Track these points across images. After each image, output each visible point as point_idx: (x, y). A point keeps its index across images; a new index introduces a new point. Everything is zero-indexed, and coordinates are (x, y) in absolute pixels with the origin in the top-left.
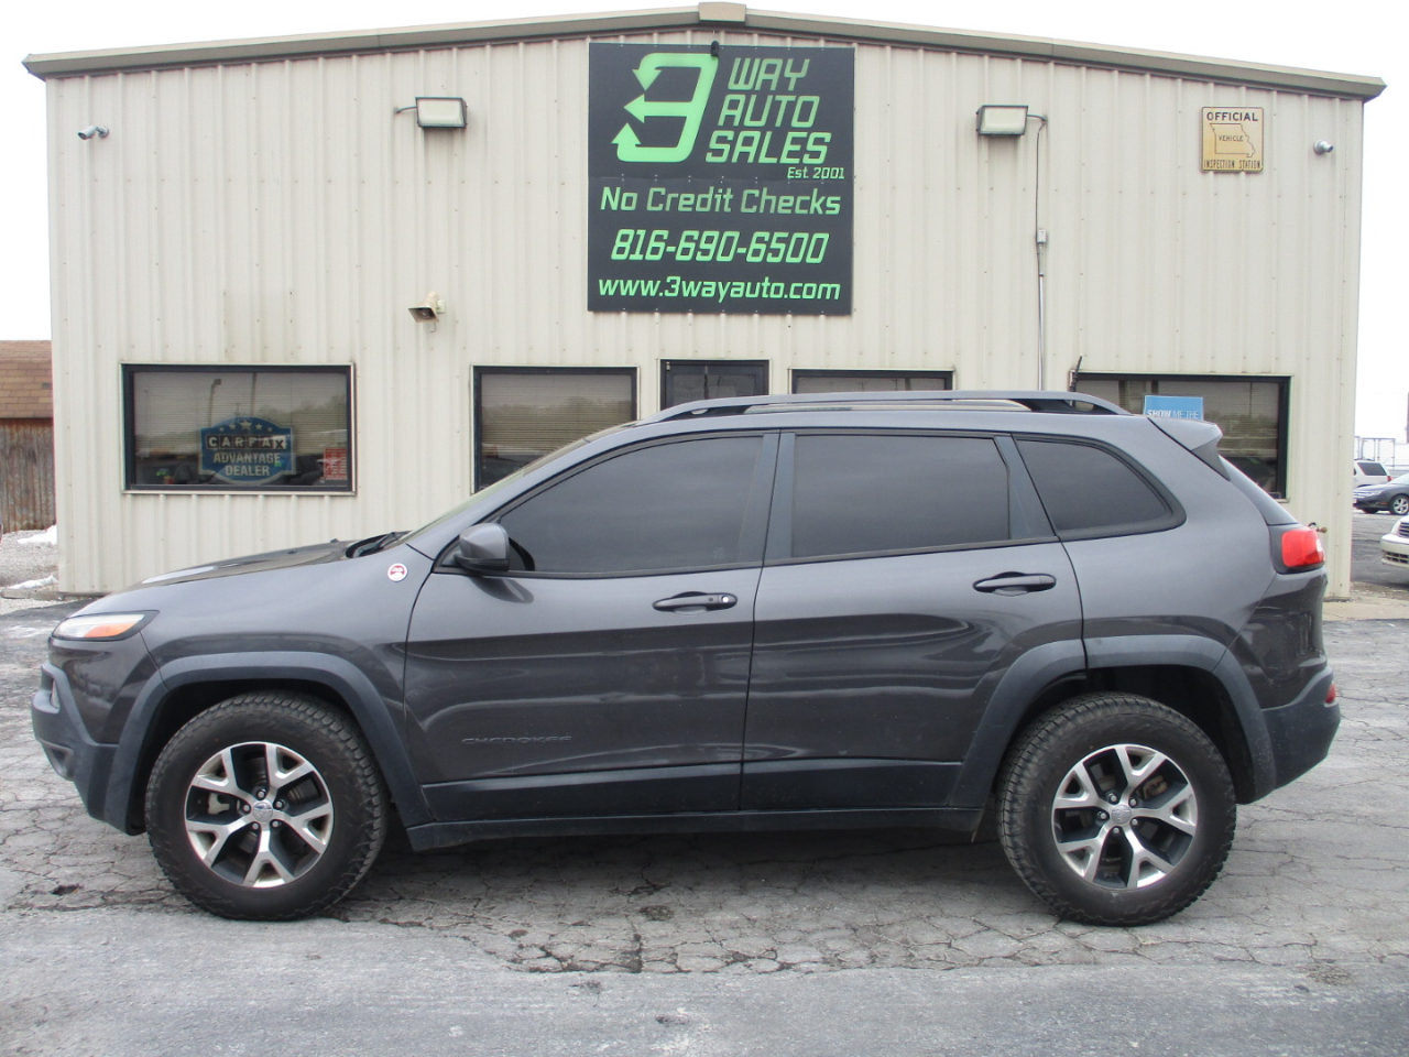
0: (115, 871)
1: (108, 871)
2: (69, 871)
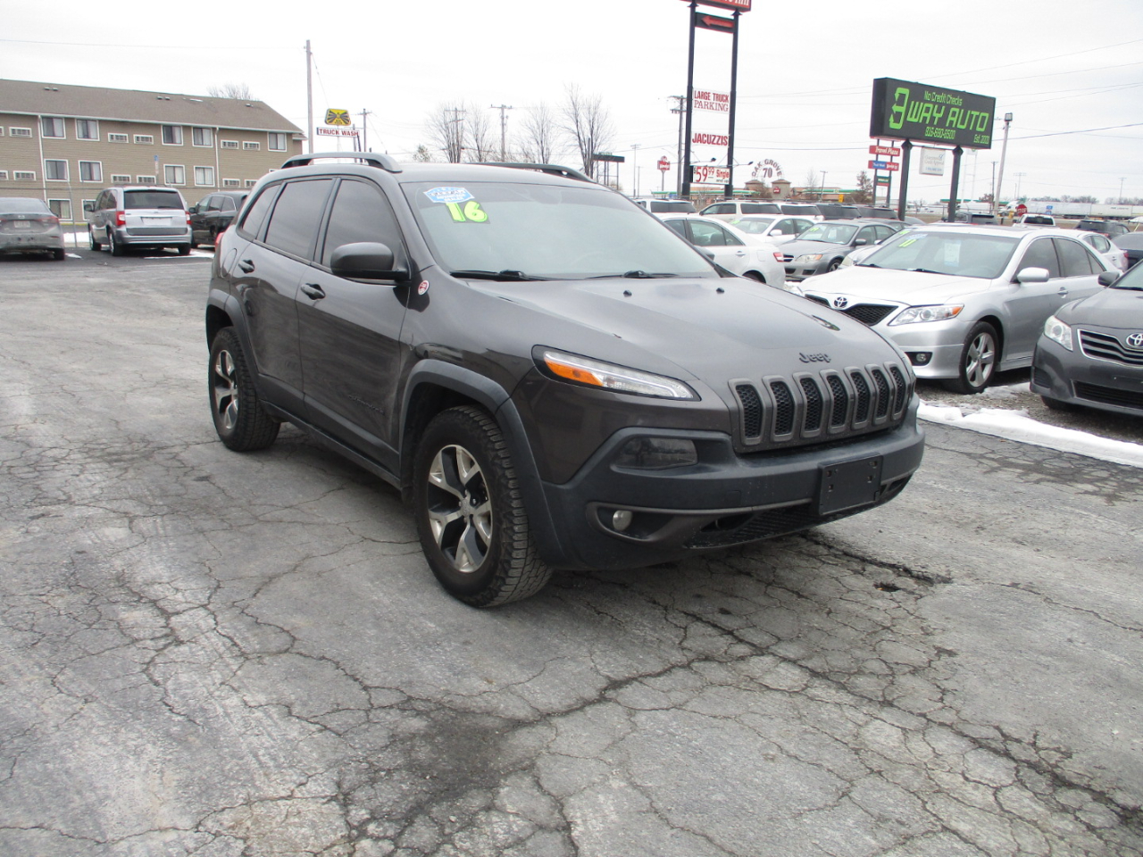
0: (844, 589)
1: (849, 591)
2: (879, 603)
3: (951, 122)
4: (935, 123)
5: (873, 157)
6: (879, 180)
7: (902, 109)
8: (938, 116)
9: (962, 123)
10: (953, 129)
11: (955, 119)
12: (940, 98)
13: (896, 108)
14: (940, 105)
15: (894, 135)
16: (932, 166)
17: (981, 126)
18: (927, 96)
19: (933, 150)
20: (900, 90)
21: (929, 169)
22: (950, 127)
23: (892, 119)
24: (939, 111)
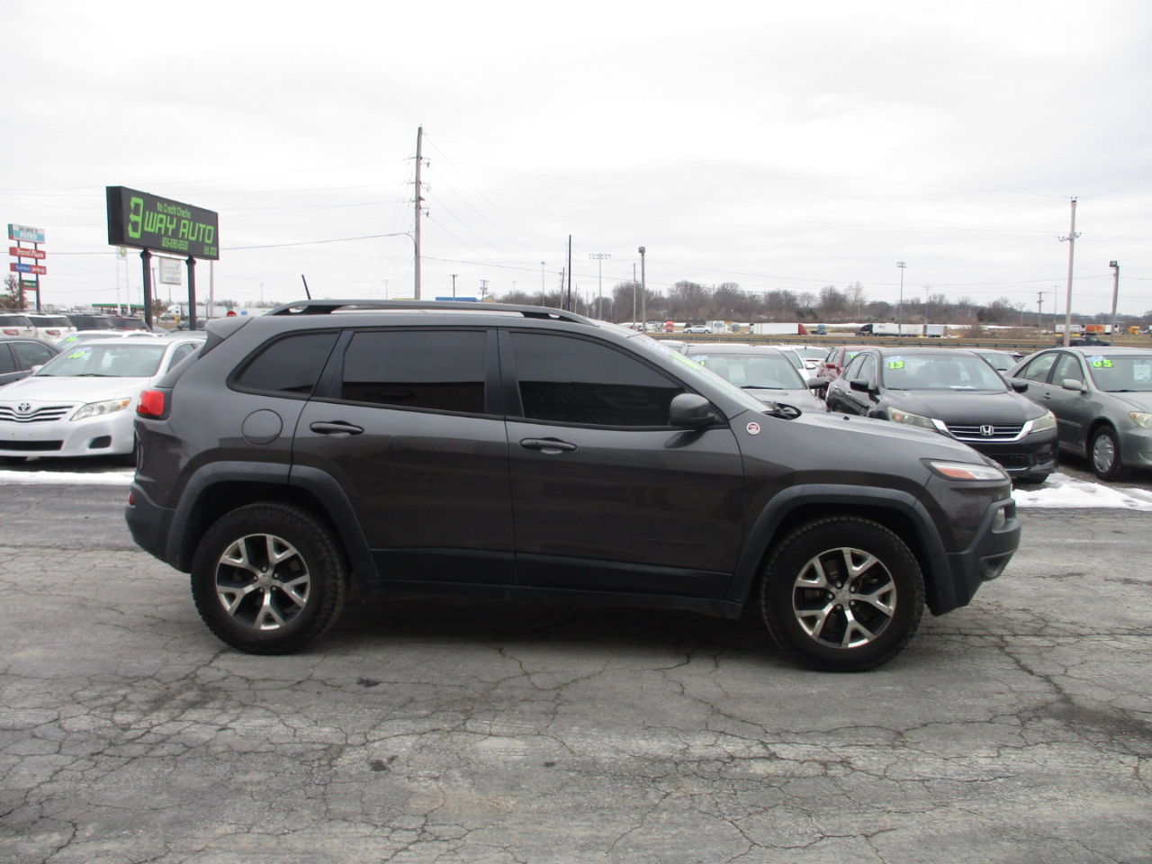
3: (183, 234)
4: (170, 234)
5: (15, 259)
6: (25, 284)
7: (138, 219)
8: (171, 227)
9: (193, 235)
10: (186, 240)
11: (186, 231)
12: (172, 210)
13: (133, 217)
14: (172, 217)
15: (133, 244)
16: (171, 275)
17: (209, 238)
18: (159, 207)
19: (170, 261)
20: (135, 200)
21: (168, 278)
22: (183, 238)
23: (130, 228)
24: (171, 223)
